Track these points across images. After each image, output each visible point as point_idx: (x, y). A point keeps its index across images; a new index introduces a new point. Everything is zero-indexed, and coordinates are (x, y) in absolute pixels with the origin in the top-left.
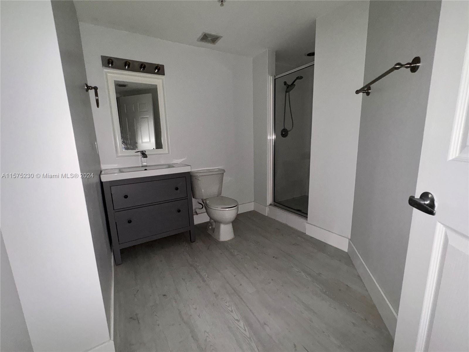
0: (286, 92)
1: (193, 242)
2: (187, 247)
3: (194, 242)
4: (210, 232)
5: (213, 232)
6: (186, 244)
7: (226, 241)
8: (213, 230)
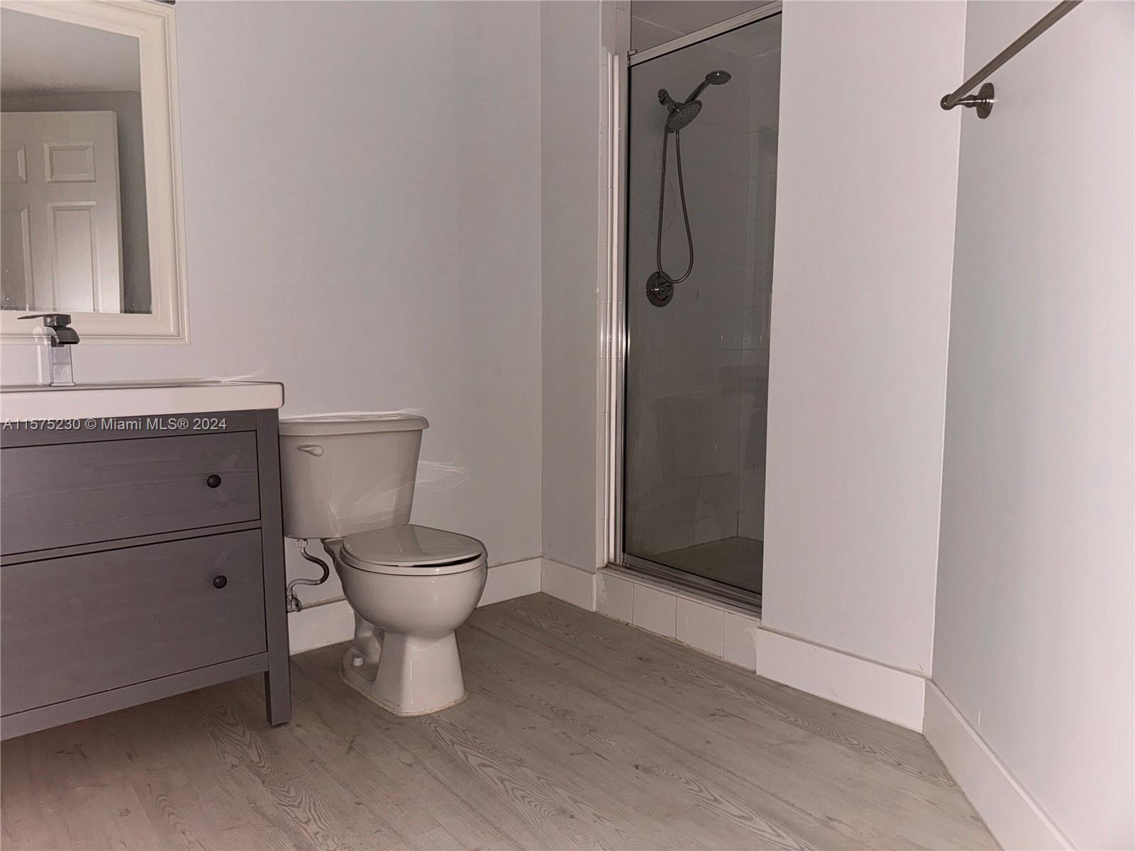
0: (668, 130)
1: (279, 725)
2: (249, 747)
3: (286, 724)
4: (357, 683)
5: (373, 680)
6: (248, 734)
7: (428, 715)
8: (371, 672)
